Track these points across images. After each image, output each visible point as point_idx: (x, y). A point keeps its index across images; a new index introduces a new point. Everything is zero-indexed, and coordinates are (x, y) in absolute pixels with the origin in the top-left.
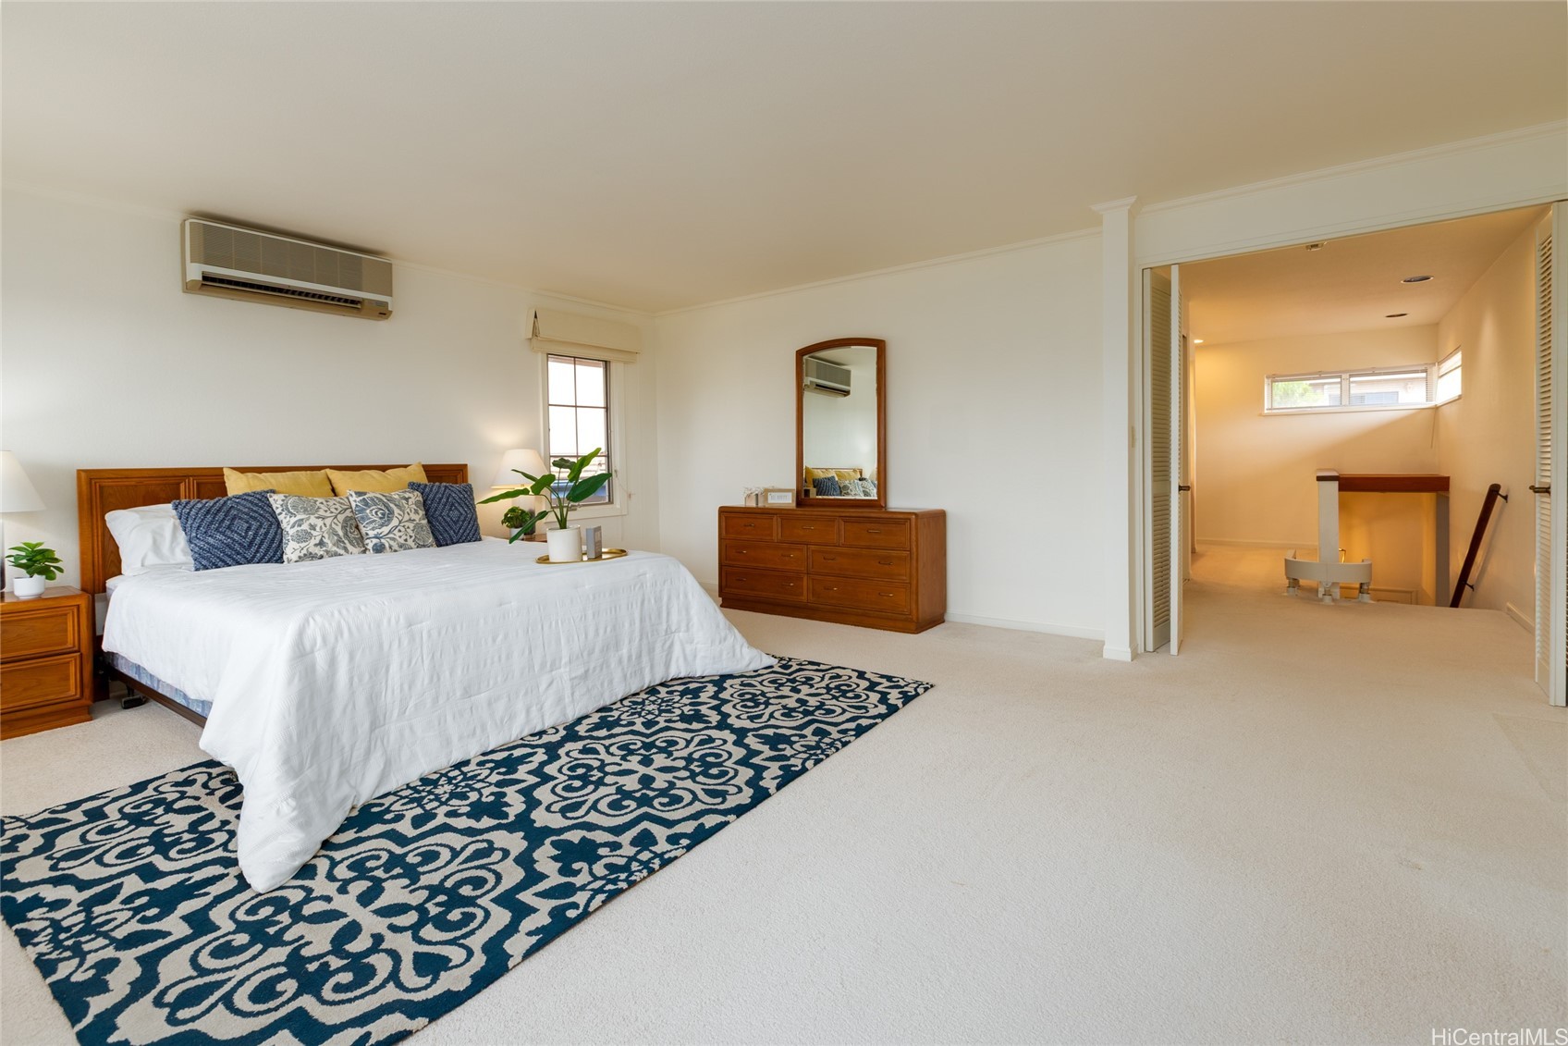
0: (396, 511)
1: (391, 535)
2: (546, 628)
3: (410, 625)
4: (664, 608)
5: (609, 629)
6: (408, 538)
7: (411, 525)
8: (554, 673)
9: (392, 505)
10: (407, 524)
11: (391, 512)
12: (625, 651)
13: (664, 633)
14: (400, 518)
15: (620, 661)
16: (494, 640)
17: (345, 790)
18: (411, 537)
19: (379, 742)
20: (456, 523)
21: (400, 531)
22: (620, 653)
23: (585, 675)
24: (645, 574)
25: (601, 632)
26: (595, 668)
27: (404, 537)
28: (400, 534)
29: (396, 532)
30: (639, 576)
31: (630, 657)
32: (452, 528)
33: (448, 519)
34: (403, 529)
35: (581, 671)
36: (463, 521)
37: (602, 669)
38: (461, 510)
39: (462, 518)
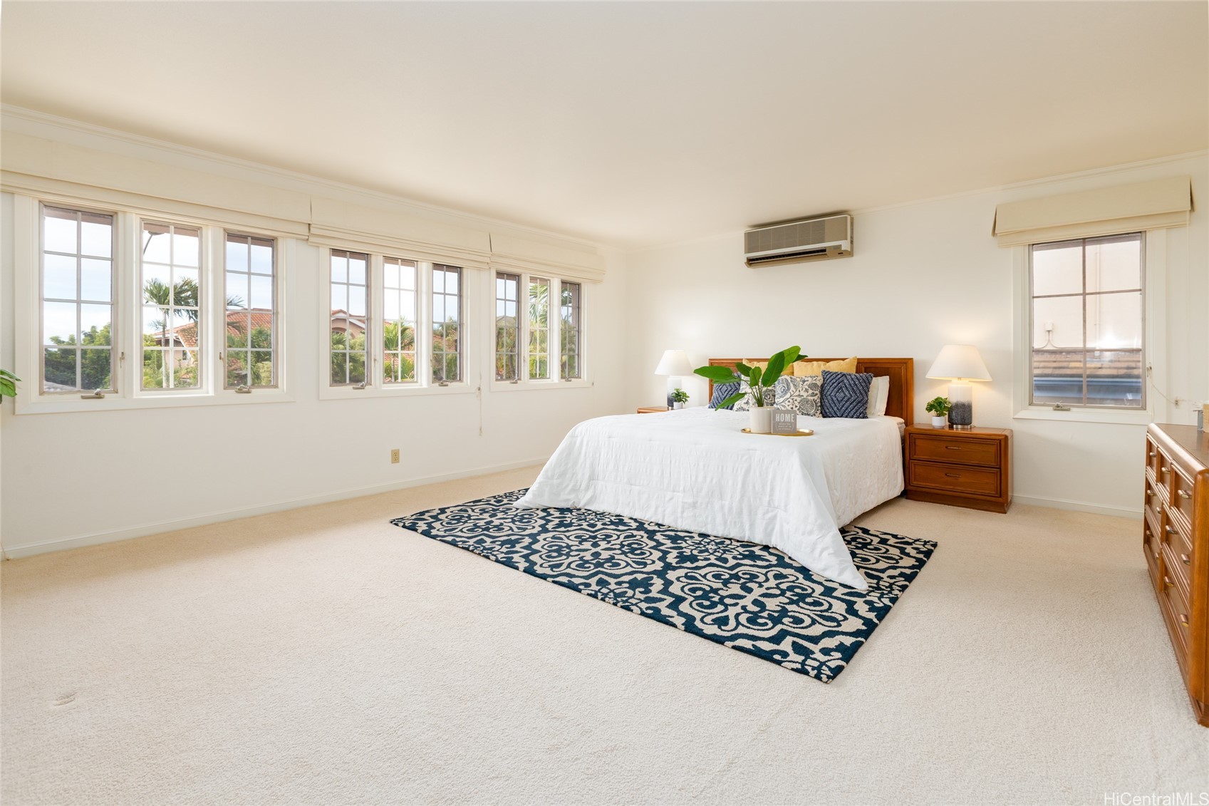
0: (792, 388)
1: (783, 404)
2: (673, 462)
3: (610, 437)
4: (769, 483)
5: (714, 481)
6: (794, 407)
7: (799, 399)
8: (675, 493)
9: (791, 385)
10: (795, 398)
11: (789, 389)
12: (727, 503)
13: (766, 504)
14: (792, 393)
15: (722, 507)
16: (645, 459)
17: (572, 496)
18: (796, 407)
19: (593, 487)
20: (839, 402)
21: (789, 402)
22: (724, 502)
23: (694, 505)
24: (756, 450)
25: (708, 480)
26: (701, 503)
27: (791, 406)
28: (789, 404)
29: (786, 402)
30: (749, 450)
31: (730, 509)
32: (836, 406)
33: (835, 399)
34: (791, 401)
35: (690, 500)
36: (846, 402)
37: (707, 506)
38: (847, 393)
39: (846, 399)
